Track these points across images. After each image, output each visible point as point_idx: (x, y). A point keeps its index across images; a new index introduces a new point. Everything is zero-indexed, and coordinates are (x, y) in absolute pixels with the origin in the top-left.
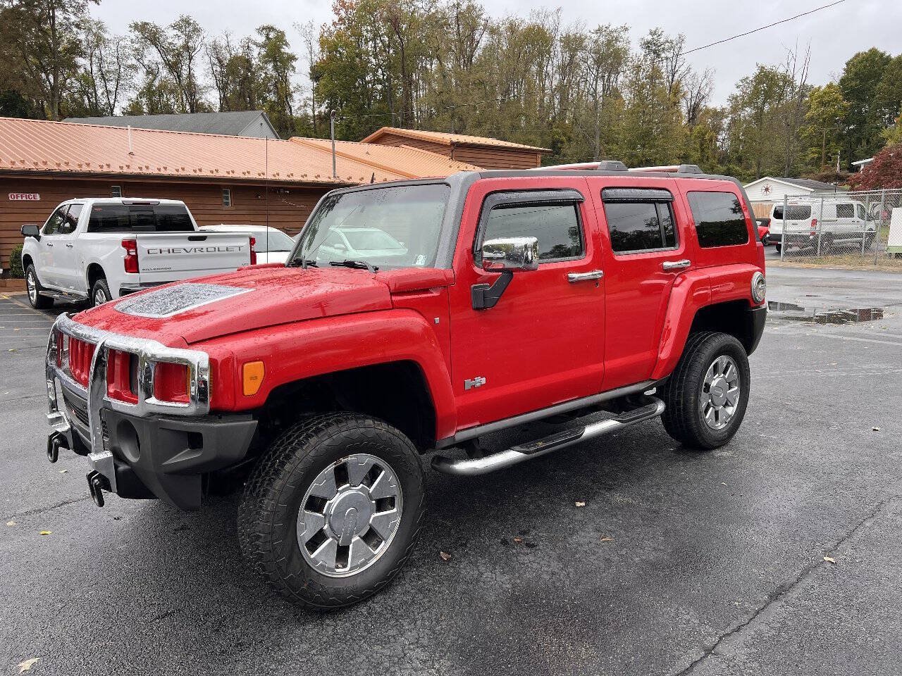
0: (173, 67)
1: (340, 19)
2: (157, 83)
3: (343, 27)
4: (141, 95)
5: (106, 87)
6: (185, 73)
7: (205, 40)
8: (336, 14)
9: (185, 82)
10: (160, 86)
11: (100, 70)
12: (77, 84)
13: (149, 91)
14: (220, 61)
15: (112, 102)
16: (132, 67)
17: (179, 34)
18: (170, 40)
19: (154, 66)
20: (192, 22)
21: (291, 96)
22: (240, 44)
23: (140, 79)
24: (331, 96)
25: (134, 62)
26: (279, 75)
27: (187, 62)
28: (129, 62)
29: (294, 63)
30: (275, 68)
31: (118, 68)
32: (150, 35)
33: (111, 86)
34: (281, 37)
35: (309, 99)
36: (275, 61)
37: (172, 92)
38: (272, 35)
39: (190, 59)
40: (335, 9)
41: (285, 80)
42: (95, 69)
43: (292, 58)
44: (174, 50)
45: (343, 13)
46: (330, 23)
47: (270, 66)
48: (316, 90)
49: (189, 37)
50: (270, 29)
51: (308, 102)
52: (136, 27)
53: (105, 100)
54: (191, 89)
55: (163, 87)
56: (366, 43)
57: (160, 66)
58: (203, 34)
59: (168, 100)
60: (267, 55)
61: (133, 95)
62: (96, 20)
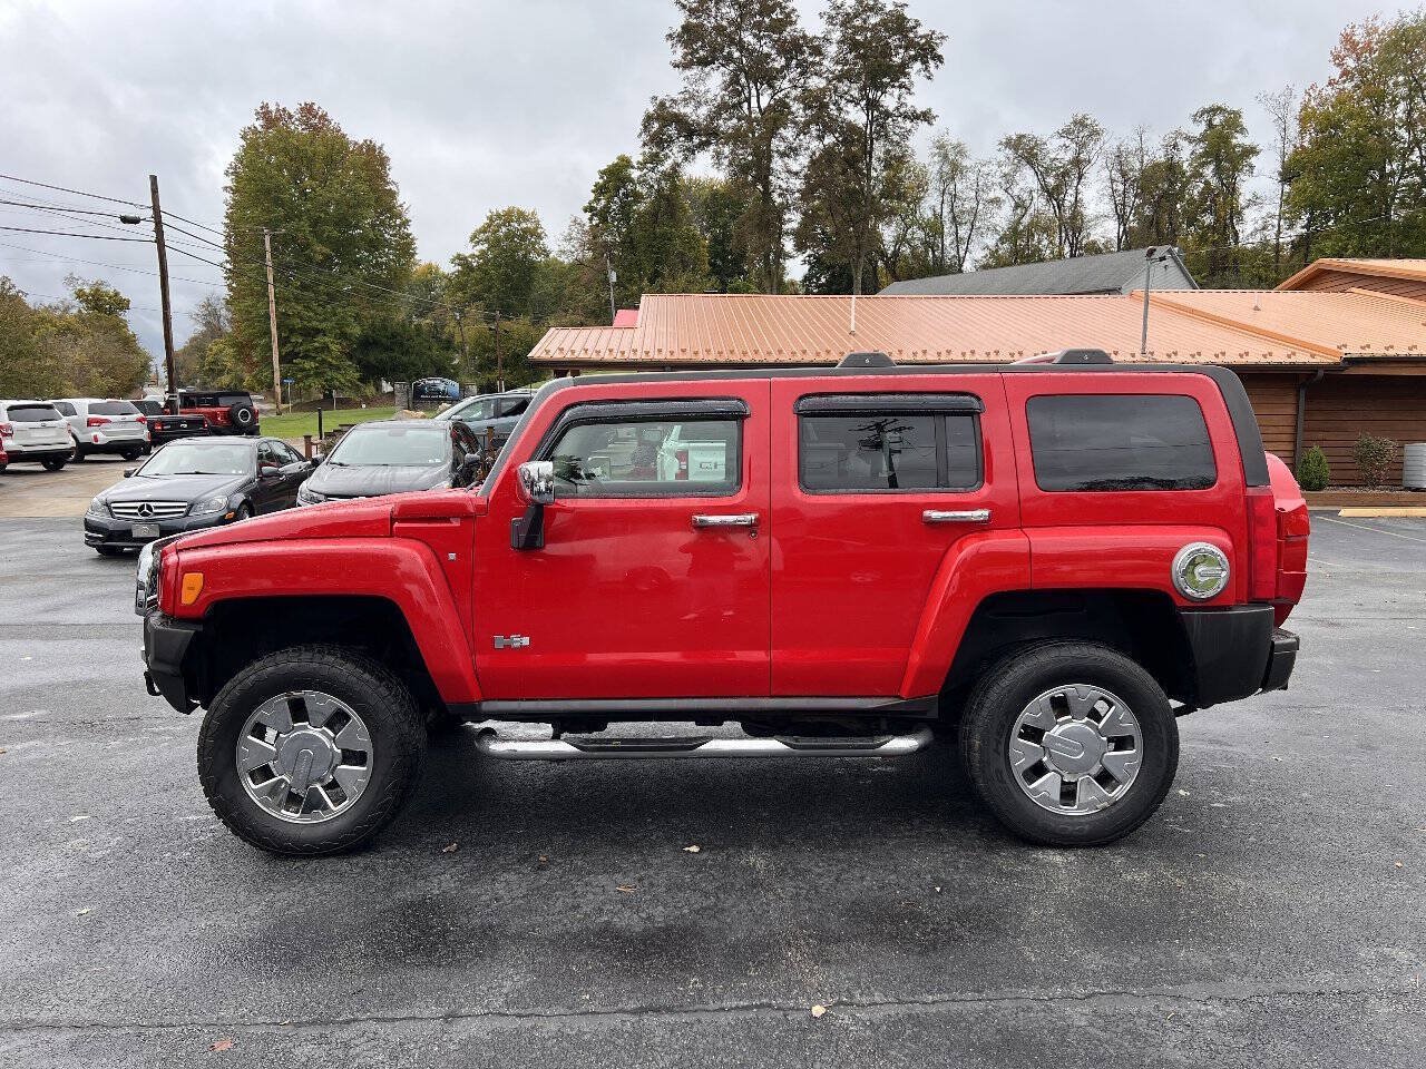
0: (1053, 194)
1: (1345, 73)
2: (1026, 220)
3: (1349, 85)
4: (1002, 240)
5: (957, 233)
6: (1069, 199)
7: (1107, 146)
8: (1339, 65)
9: (1068, 214)
10: (1031, 224)
11: (952, 210)
12: (920, 234)
13: (1014, 233)
14: (1124, 174)
15: (962, 253)
16: (996, 201)
17: (1068, 142)
18: (1052, 156)
19: (1025, 196)
20: (1089, 122)
21: (1240, 213)
22: (1162, 143)
23: (1003, 217)
24: (1312, 205)
25: (999, 193)
26: (1223, 184)
27: (1075, 182)
28: (992, 195)
29: (1253, 160)
30: (1218, 172)
31: (975, 205)
32: (1025, 151)
33: (963, 232)
34: (1234, 122)
35: (1272, 217)
36: (1218, 160)
37: (1046, 230)
38: (1217, 121)
39: (1080, 178)
40: (1336, 57)
41: (1232, 191)
42: (946, 209)
43: (1251, 151)
44: (1058, 168)
45: (1351, 63)
46: (1322, 84)
47: (1208, 171)
48: (1285, 201)
49: (1081, 146)
50: (1214, 110)
51: (1270, 221)
52: (1008, 143)
53: (954, 253)
54: (1074, 224)
55: (1035, 226)
56: (1395, 105)
57: (1035, 194)
58: (1105, 137)
59: (1039, 243)
60: (1206, 154)
61: (991, 241)
62: (955, 142)
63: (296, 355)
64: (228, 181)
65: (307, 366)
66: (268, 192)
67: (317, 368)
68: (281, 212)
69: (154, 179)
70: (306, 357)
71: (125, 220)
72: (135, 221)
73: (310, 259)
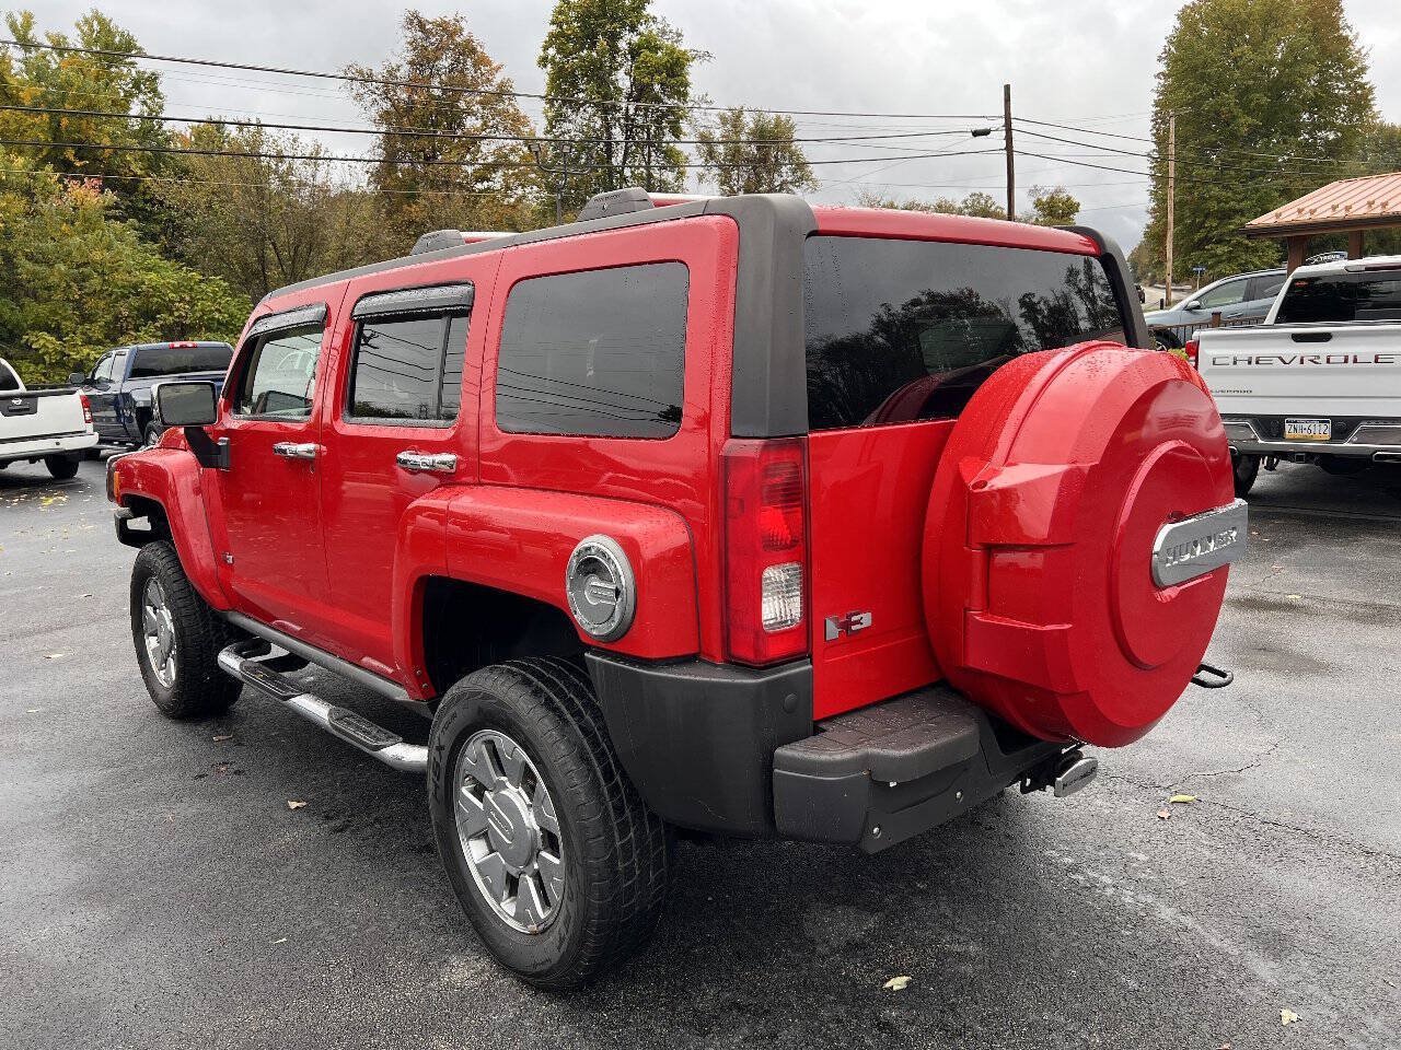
63: (1207, 240)
64: (1162, 68)
65: (1219, 251)
66: (1195, 69)
67: (1231, 252)
68: (1205, 88)
69: (1007, 88)
70: (1220, 242)
71: (976, 134)
72: (986, 133)
73: (1234, 136)
